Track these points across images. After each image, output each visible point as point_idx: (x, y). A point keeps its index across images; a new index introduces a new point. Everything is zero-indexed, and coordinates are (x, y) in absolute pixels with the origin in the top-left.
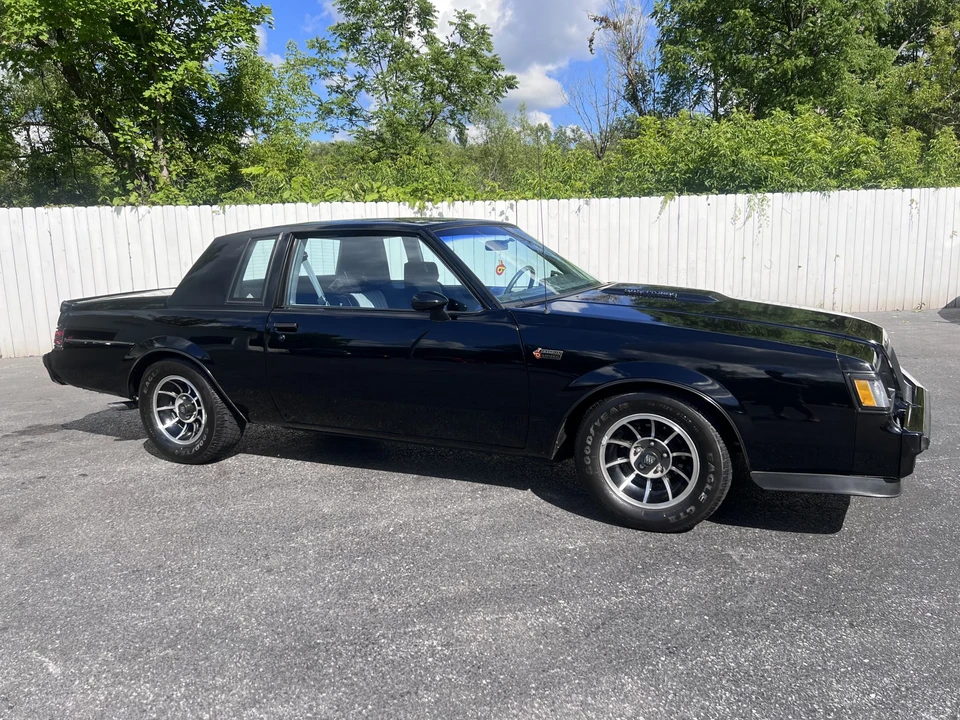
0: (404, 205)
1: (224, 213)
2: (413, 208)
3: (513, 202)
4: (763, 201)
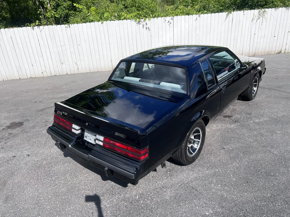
0: (133, 21)
1: (70, 27)
2: (136, 22)
3: (172, 17)
4: (264, 12)
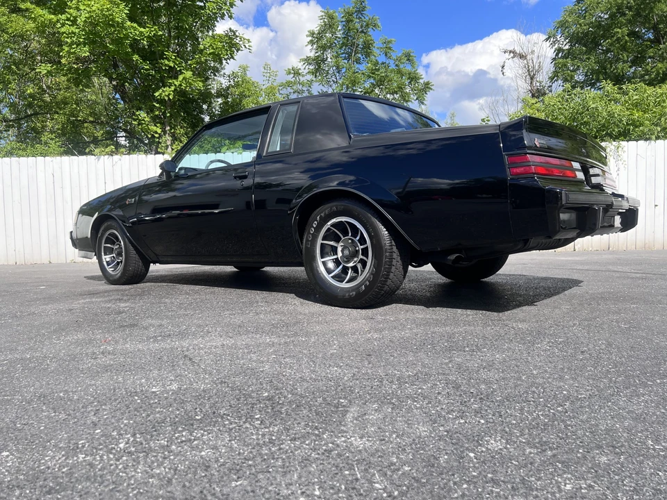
4: (618, 148)
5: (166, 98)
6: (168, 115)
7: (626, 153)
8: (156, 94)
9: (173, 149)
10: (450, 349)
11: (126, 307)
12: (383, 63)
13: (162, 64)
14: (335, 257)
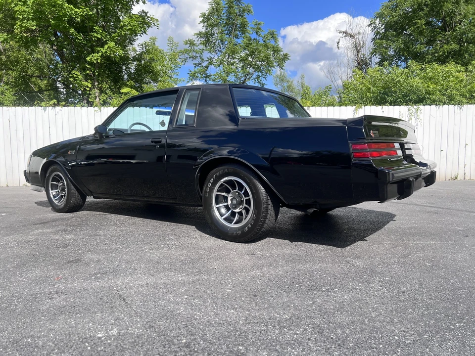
4: (417, 110)
5: (95, 62)
6: (97, 74)
7: (422, 114)
8: (88, 59)
9: (100, 99)
10: (312, 288)
11: (70, 239)
12: (255, 39)
13: (92, 36)
14: (226, 204)
